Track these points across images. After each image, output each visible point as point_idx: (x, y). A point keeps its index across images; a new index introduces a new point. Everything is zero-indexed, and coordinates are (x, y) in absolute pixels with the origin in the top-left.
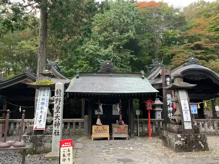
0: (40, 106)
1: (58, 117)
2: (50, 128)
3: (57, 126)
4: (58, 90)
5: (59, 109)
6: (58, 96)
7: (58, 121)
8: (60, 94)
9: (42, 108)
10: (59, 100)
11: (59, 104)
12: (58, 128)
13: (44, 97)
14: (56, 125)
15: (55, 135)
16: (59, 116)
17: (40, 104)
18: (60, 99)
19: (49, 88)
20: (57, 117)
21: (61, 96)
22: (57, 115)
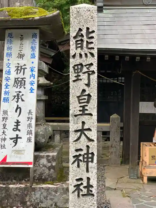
0: (13, 91)
1: (86, 132)
2: (49, 161)
3: (83, 165)
4: (80, 30)
5: (88, 102)
6: (81, 55)
7: (88, 147)
8: (90, 46)
9: (18, 97)
10: (85, 69)
11: (88, 85)
12: (87, 171)
13: (22, 62)
14: (81, 158)
15: (76, 193)
16: (89, 130)
17: (11, 82)
18: (92, 64)
19: (37, 31)
20: (82, 131)
21: (92, 55)
22: (83, 123)
